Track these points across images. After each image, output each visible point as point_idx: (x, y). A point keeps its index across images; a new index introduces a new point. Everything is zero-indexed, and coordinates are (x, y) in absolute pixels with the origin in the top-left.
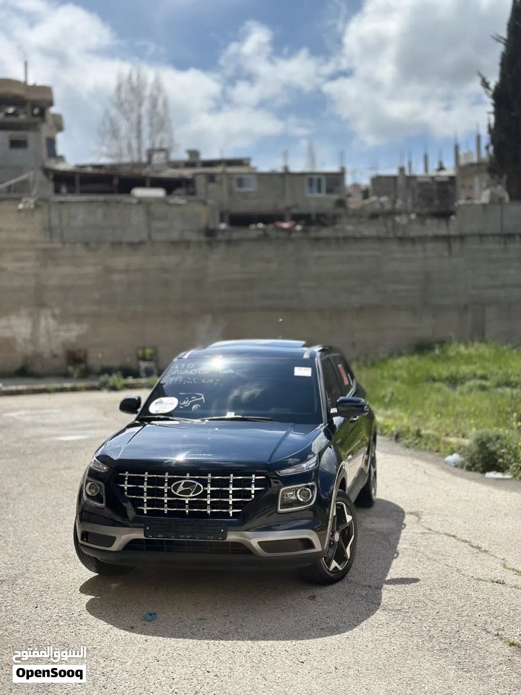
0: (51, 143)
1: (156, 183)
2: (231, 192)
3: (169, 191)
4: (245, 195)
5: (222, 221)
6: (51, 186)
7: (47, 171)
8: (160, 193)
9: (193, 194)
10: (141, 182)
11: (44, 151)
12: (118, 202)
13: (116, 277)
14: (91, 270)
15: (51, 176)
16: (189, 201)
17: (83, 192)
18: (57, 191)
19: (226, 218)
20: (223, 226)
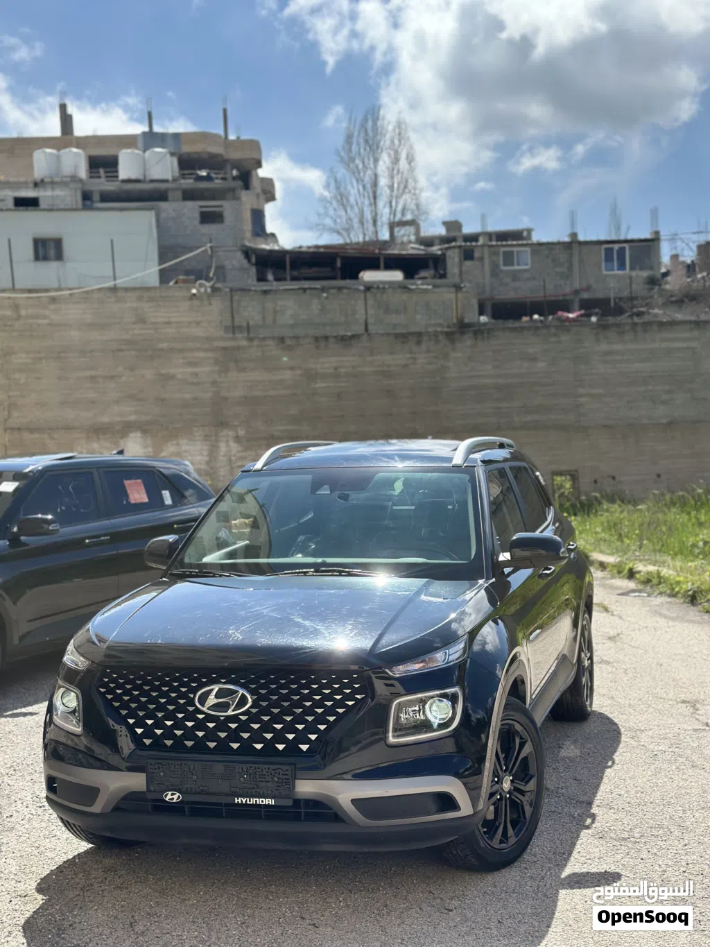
0: (258, 216)
1: (393, 263)
2: (495, 272)
3: (409, 275)
4: (515, 276)
5: (481, 313)
6: (253, 271)
7: (247, 253)
8: (397, 276)
9: (443, 276)
10: (373, 263)
11: (248, 226)
12: (340, 289)
13: (320, 385)
14: (287, 375)
15: (253, 259)
16: (435, 286)
17: (294, 279)
18: (261, 278)
19: (489, 309)
20: (483, 319)
